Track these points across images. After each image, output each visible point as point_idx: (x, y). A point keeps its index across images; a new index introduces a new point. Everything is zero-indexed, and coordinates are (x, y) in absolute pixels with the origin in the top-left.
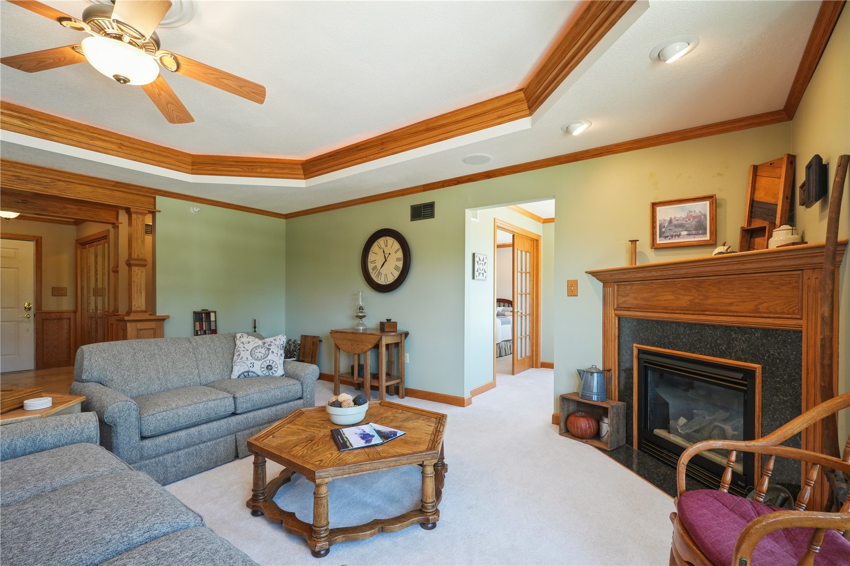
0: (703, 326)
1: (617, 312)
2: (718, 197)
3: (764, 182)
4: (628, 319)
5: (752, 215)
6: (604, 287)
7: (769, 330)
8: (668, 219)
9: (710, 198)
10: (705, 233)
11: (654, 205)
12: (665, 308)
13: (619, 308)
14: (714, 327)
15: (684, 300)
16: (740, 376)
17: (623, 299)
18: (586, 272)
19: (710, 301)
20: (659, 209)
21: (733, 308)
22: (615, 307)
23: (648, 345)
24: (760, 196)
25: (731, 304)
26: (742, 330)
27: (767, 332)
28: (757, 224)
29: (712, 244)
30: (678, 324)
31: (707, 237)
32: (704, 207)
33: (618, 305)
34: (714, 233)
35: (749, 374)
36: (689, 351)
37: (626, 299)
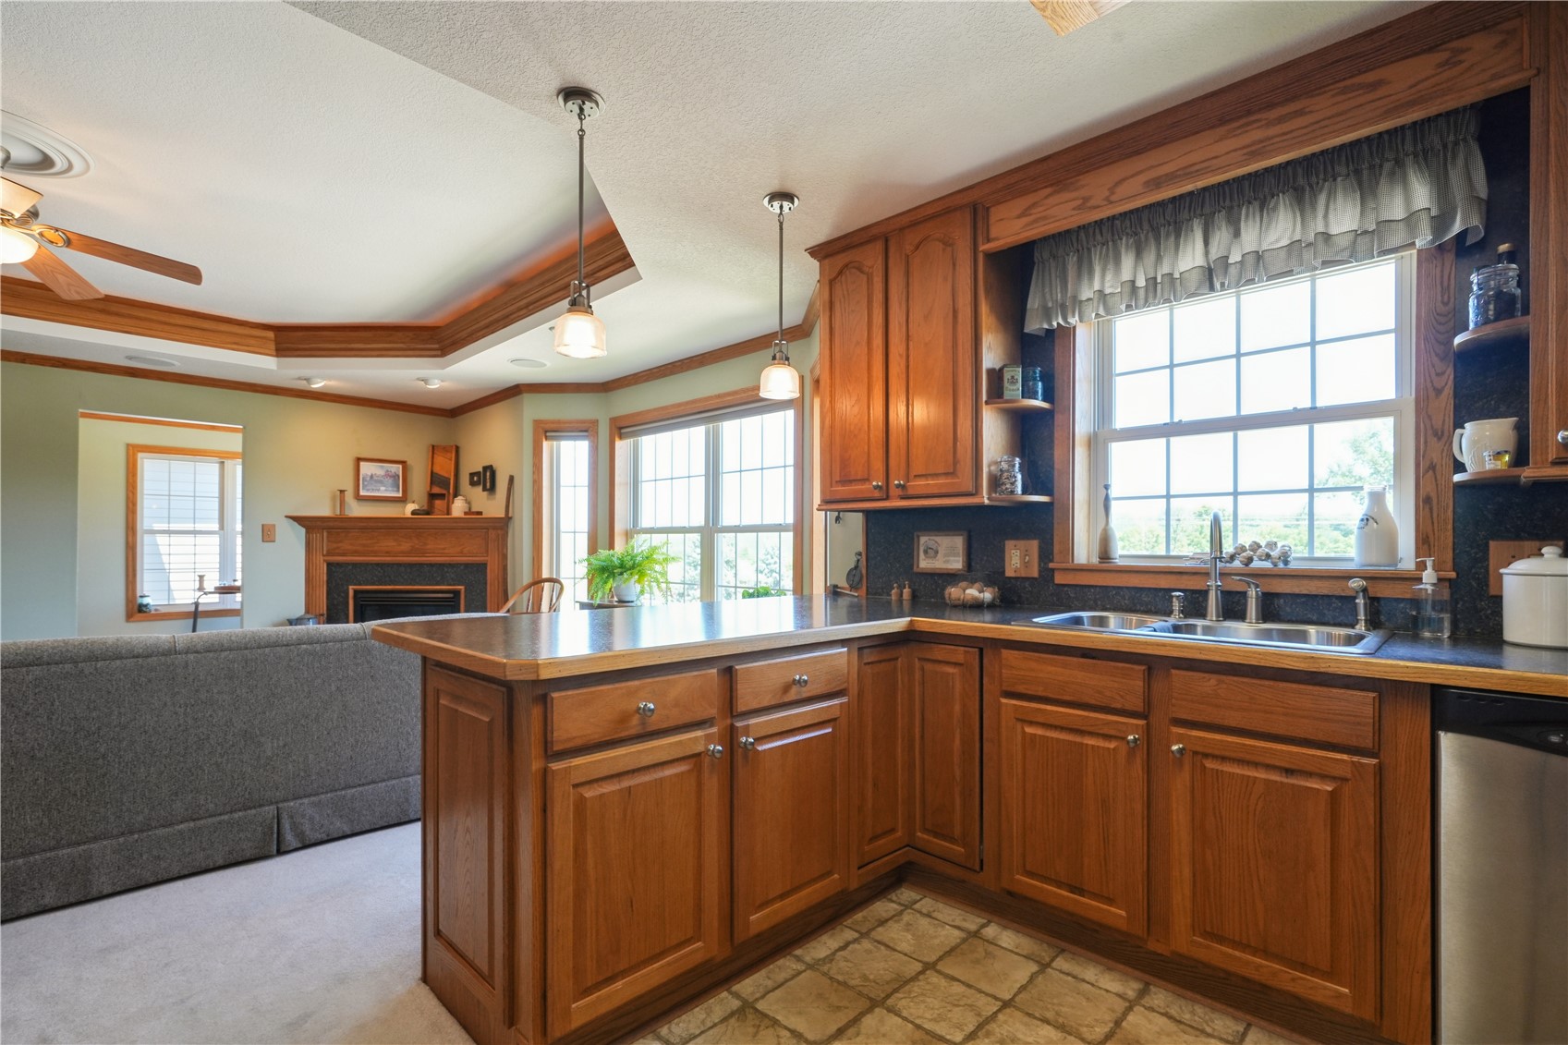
0: (421, 565)
1: (326, 558)
2: (408, 463)
3: (439, 459)
4: (339, 564)
5: (432, 483)
6: (307, 532)
7: (468, 564)
8: (370, 474)
9: (403, 463)
10: (398, 491)
11: (359, 460)
12: (387, 552)
13: (329, 554)
14: (431, 565)
15: (406, 546)
16: (451, 595)
17: (335, 545)
18: (286, 517)
19: (429, 547)
20: (362, 464)
21: (446, 551)
22: (325, 553)
23: (366, 585)
24: (437, 469)
25: (444, 549)
26: (451, 565)
27: (467, 565)
28: (436, 490)
29: (403, 500)
30: (399, 565)
31: (400, 495)
32: (398, 469)
33: (328, 551)
34: (405, 491)
35: (457, 593)
36: (410, 584)
37: (340, 545)
